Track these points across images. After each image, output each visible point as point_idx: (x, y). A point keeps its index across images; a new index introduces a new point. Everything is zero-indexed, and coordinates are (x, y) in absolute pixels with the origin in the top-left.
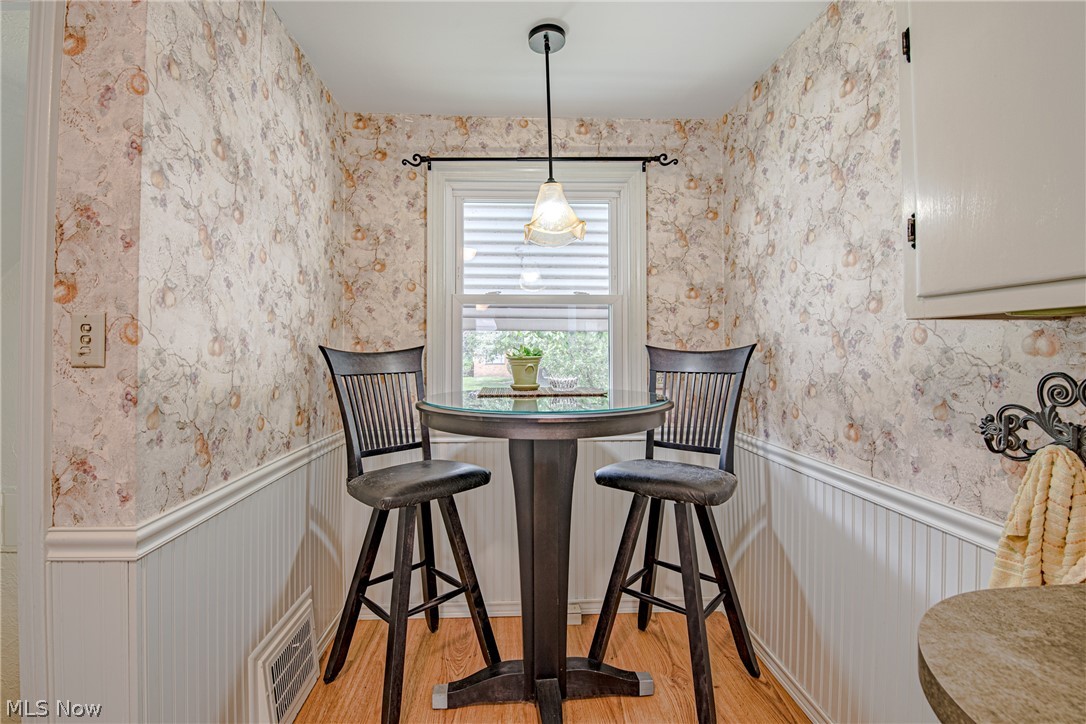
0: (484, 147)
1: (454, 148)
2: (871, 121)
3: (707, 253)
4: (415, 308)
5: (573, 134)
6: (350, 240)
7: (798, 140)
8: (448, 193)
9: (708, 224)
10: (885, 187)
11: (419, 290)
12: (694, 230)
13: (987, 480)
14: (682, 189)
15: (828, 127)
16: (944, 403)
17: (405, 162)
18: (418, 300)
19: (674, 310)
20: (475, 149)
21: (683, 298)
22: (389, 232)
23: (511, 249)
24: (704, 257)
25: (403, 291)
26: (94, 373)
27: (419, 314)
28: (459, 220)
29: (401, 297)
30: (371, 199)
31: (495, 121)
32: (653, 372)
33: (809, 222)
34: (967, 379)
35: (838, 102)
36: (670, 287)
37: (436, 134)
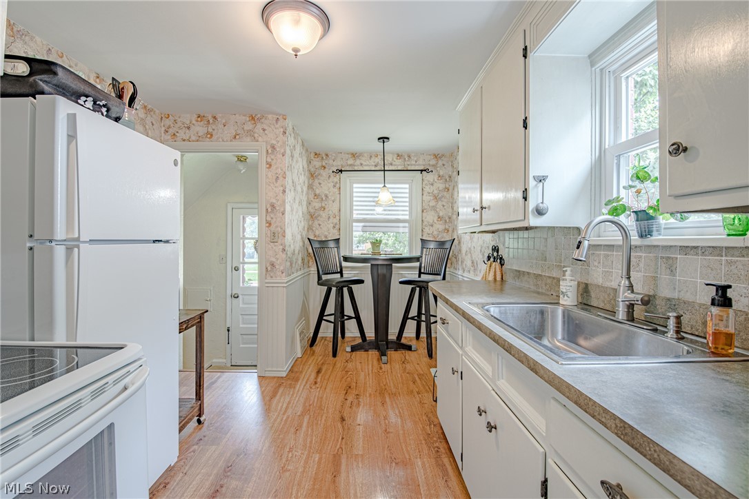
0: (361, 164)
1: (351, 165)
3: (445, 204)
4: (336, 224)
5: (395, 159)
6: (312, 199)
8: (348, 181)
9: (445, 193)
11: (338, 218)
12: (440, 196)
14: (436, 180)
17: (333, 172)
18: (337, 221)
19: (432, 226)
20: (358, 165)
21: (435, 221)
22: (326, 196)
23: (371, 199)
24: (444, 206)
25: (332, 218)
26: (276, 244)
27: (337, 227)
28: (351, 188)
29: (331, 220)
30: (320, 184)
31: (366, 155)
32: (422, 248)
36: (430, 217)
37: (344, 159)
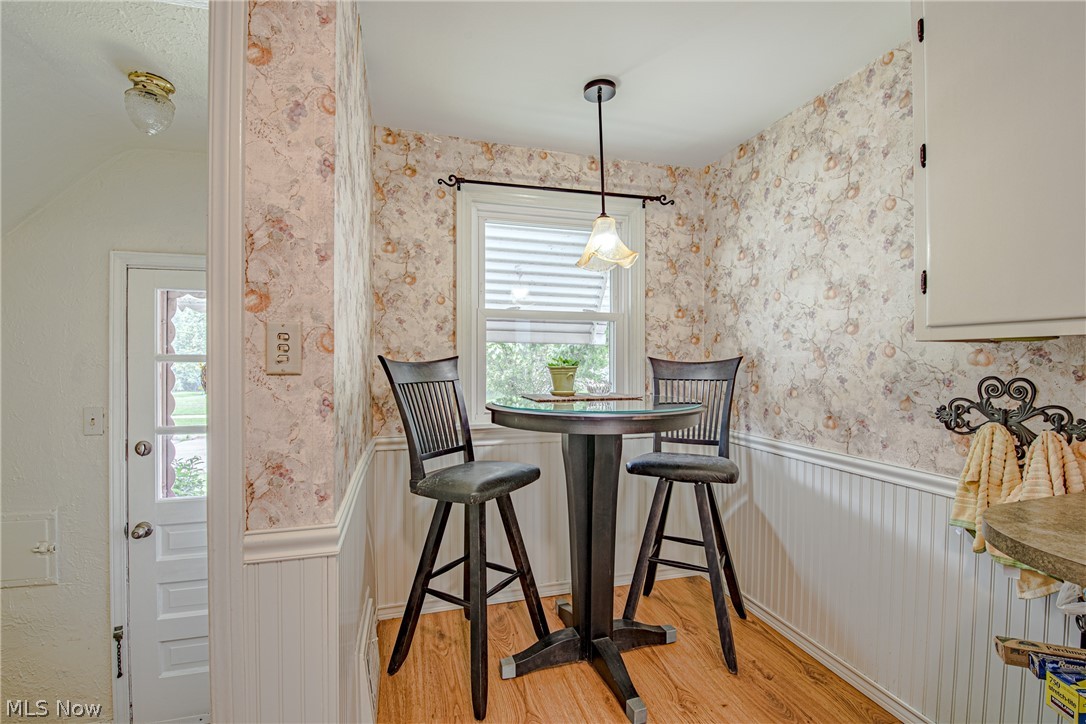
0: (508, 173)
1: (481, 172)
2: (851, 193)
3: (691, 280)
4: (445, 320)
5: (586, 170)
6: (380, 253)
7: (782, 198)
8: (474, 210)
9: (692, 256)
10: (862, 244)
11: (449, 303)
12: (682, 261)
13: (940, 449)
14: (673, 226)
15: (812, 191)
16: (908, 399)
17: (440, 181)
18: (448, 313)
19: (665, 328)
20: (500, 174)
21: (673, 318)
22: (419, 246)
24: (689, 284)
25: (433, 304)
26: (290, 380)
27: (449, 327)
28: (481, 238)
29: (431, 309)
30: (401, 213)
31: (518, 150)
32: (656, 380)
33: (792, 262)
34: (927, 381)
35: (822, 174)
36: (663, 308)
37: (464, 156)
